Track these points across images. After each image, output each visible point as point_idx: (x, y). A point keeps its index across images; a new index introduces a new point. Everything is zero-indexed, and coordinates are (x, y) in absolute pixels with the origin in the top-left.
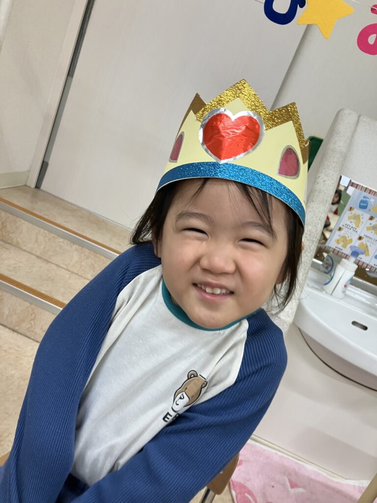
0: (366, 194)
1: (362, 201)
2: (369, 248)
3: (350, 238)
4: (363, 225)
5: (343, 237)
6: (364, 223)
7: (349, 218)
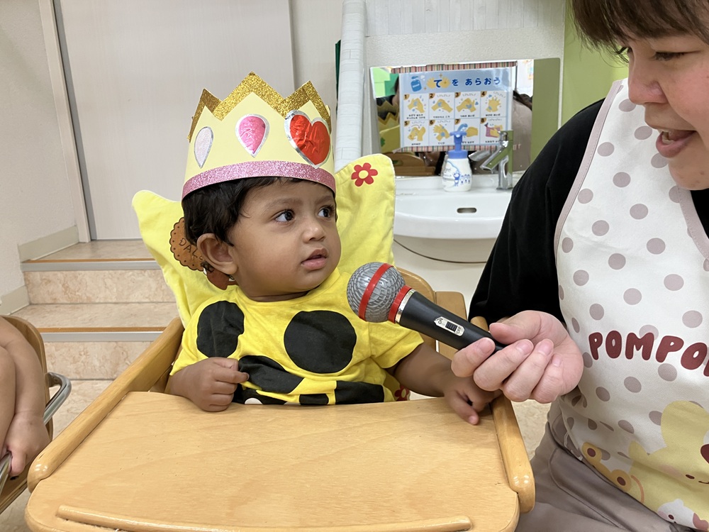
0: (413, 73)
1: (413, 83)
2: (446, 127)
4: (427, 107)
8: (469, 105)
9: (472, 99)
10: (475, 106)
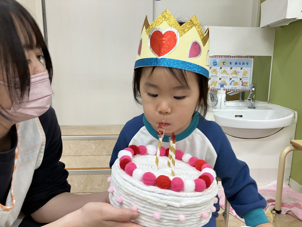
0: (214, 59)
1: (214, 63)
2: (226, 81)
3: (216, 81)
4: (219, 73)
5: (212, 82)
6: (219, 72)
7: (212, 72)
8: (236, 73)
9: (237, 70)
10: (238, 73)
